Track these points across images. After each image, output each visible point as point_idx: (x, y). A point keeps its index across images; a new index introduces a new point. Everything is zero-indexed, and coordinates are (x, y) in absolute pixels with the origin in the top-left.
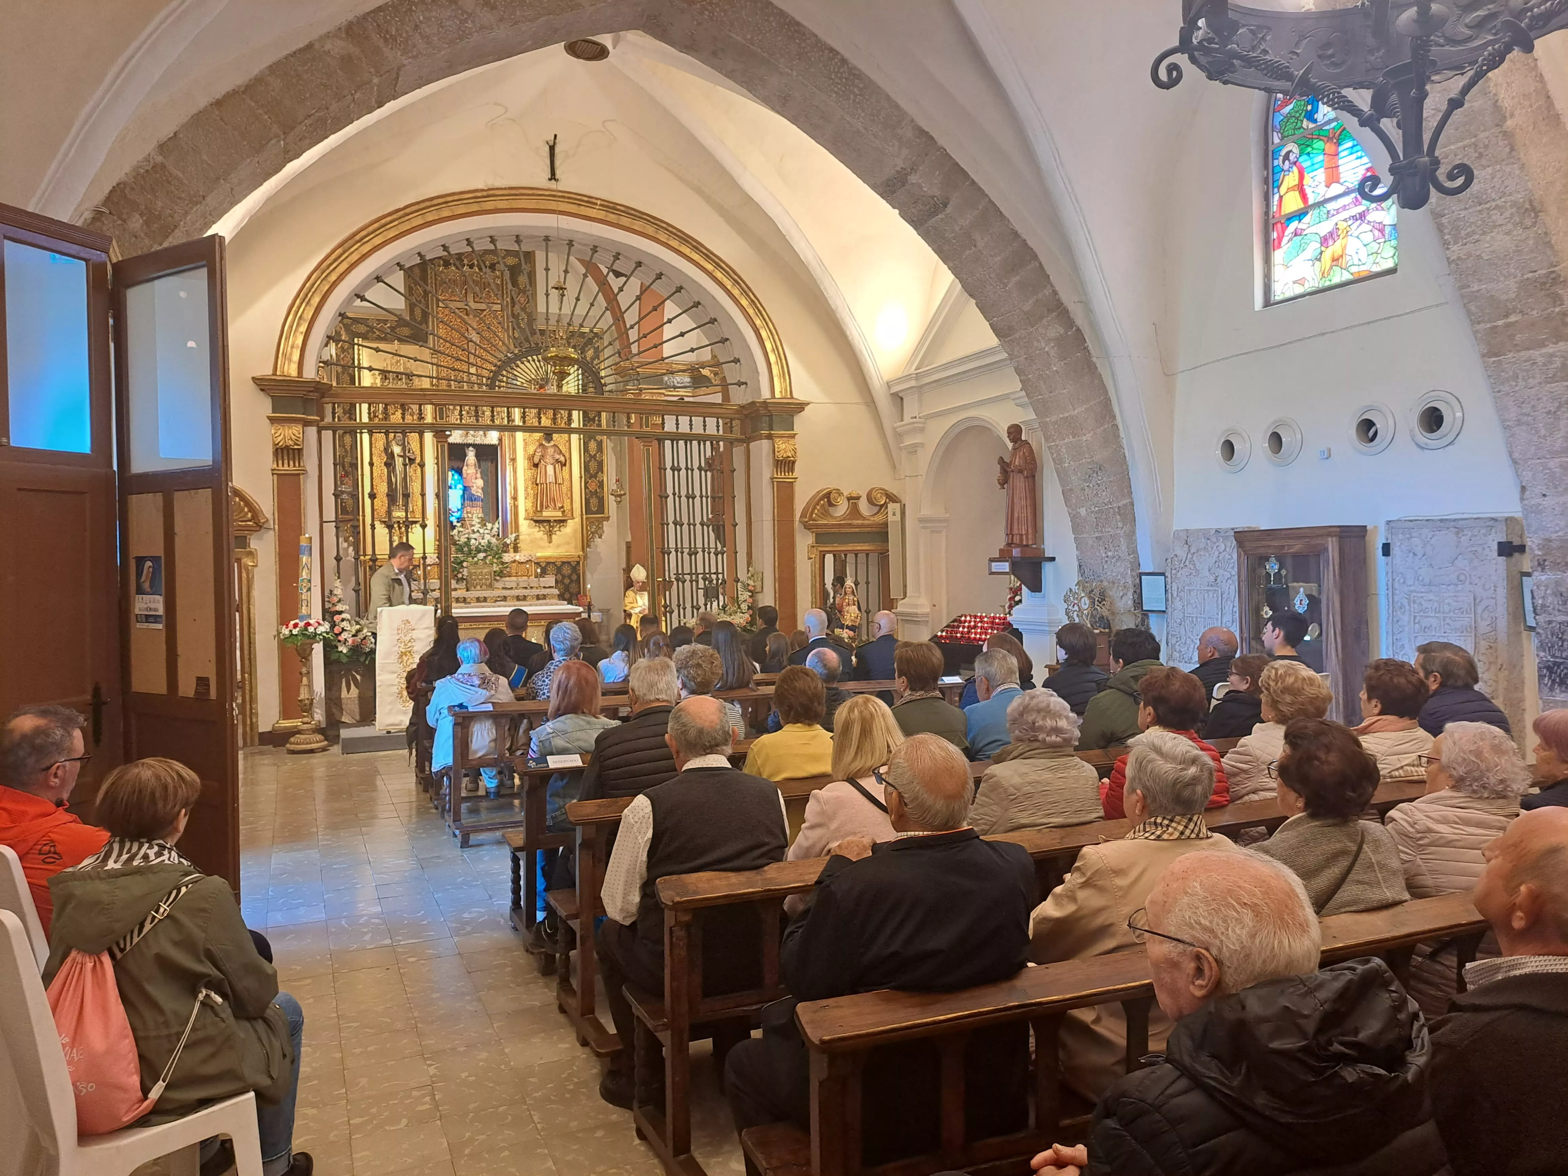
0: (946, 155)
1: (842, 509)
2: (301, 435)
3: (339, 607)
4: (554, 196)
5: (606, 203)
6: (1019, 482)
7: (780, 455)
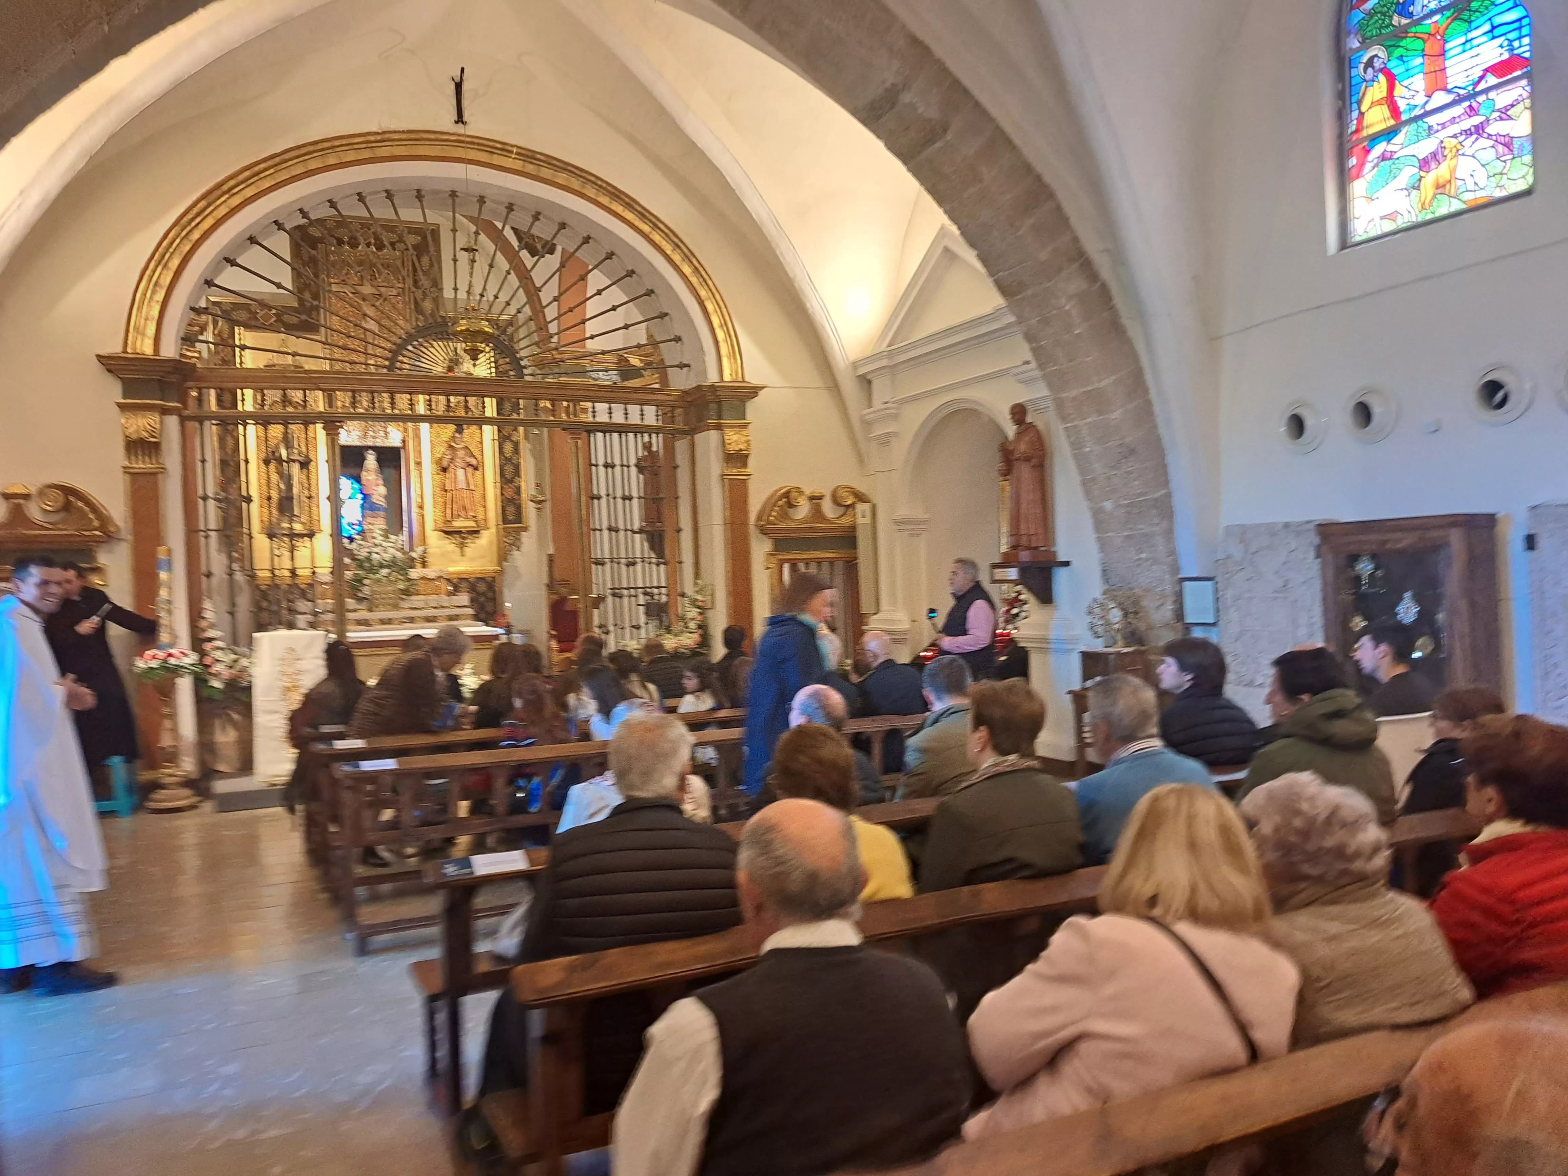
0: (944, 70)
1: (803, 510)
2: (158, 426)
3: (211, 633)
4: (461, 141)
5: (523, 152)
6: (1025, 472)
7: (732, 448)
